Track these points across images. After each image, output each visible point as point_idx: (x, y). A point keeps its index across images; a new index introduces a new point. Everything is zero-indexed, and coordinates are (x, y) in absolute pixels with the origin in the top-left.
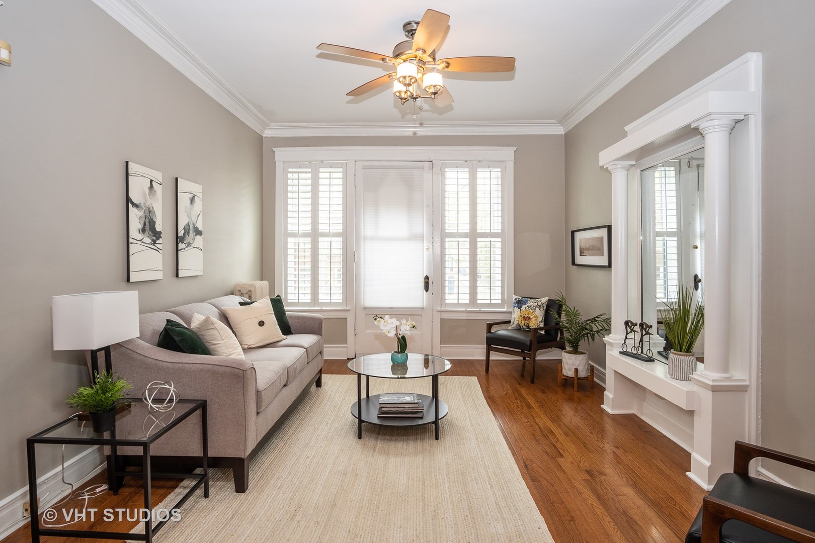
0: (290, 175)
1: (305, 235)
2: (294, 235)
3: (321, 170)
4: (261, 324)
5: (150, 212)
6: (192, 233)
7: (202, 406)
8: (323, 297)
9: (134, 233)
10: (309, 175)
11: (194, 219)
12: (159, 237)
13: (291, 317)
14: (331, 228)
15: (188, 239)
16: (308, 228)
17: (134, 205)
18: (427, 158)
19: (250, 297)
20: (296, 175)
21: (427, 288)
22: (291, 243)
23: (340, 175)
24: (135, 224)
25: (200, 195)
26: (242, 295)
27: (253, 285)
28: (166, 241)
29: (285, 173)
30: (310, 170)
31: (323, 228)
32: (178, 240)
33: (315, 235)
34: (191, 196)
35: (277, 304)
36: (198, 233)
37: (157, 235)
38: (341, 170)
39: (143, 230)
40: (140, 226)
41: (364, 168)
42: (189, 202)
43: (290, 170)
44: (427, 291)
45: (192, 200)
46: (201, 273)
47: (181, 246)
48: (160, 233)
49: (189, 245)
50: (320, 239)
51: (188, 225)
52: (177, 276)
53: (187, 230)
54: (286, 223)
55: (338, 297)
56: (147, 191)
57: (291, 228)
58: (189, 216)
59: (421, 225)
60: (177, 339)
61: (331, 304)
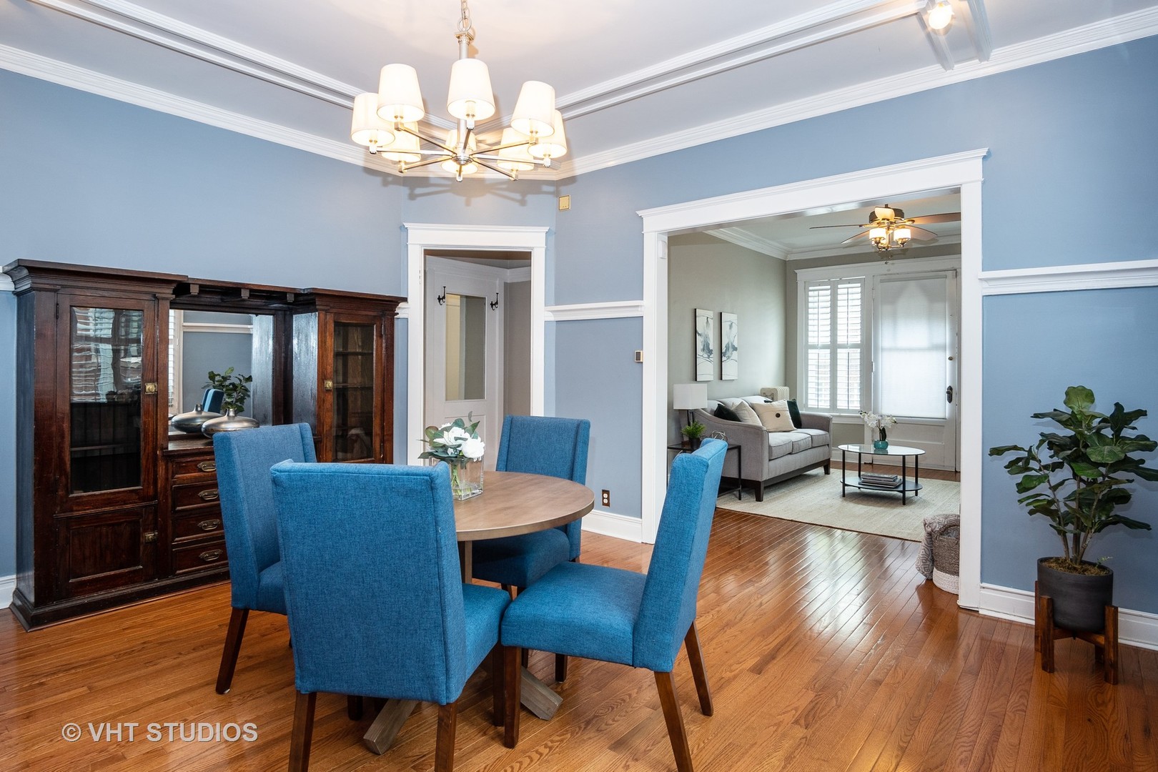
0: (810, 293)
1: (824, 347)
2: (814, 347)
3: (839, 286)
4: (778, 415)
5: (707, 337)
6: (731, 350)
7: (739, 448)
8: (841, 404)
9: (699, 352)
10: (829, 292)
11: (732, 339)
12: (711, 353)
13: (804, 415)
14: (850, 340)
15: (728, 354)
16: (827, 341)
17: (699, 334)
18: (949, 267)
19: (773, 399)
20: (816, 293)
21: (950, 400)
22: (812, 354)
23: (859, 290)
24: (700, 346)
25: (736, 322)
26: (766, 396)
27: (776, 390)
28: (715, 356)
29: (806, 291)
30: (829, 287)
31: (841, 340)
32: (721, 354)
33: (834, 347)
34: (730, 323)
35: (792, 405)
36: (735, 349)
37: (710, 352)
38: (859, 285)
39: (703, 350)
40: (702, 347)
41: (882, 281)
42: (729, 327)
43: (811, 288)
44: (950, 402)
45: (731, 326)
46: (736, 378)
47: (724, 359)
48: (712, 350)
49: (729, 358)
50: (839, 350)
51: (728, 344)
52: (721, 379)
53: (727, 348)
54: (807, 336)
55: (856, 405)
56: (705, 324)
57: (812, 341)
58: (728, 338)
59: (943, 334)
60: (725, 413)
61: (848, 410)
